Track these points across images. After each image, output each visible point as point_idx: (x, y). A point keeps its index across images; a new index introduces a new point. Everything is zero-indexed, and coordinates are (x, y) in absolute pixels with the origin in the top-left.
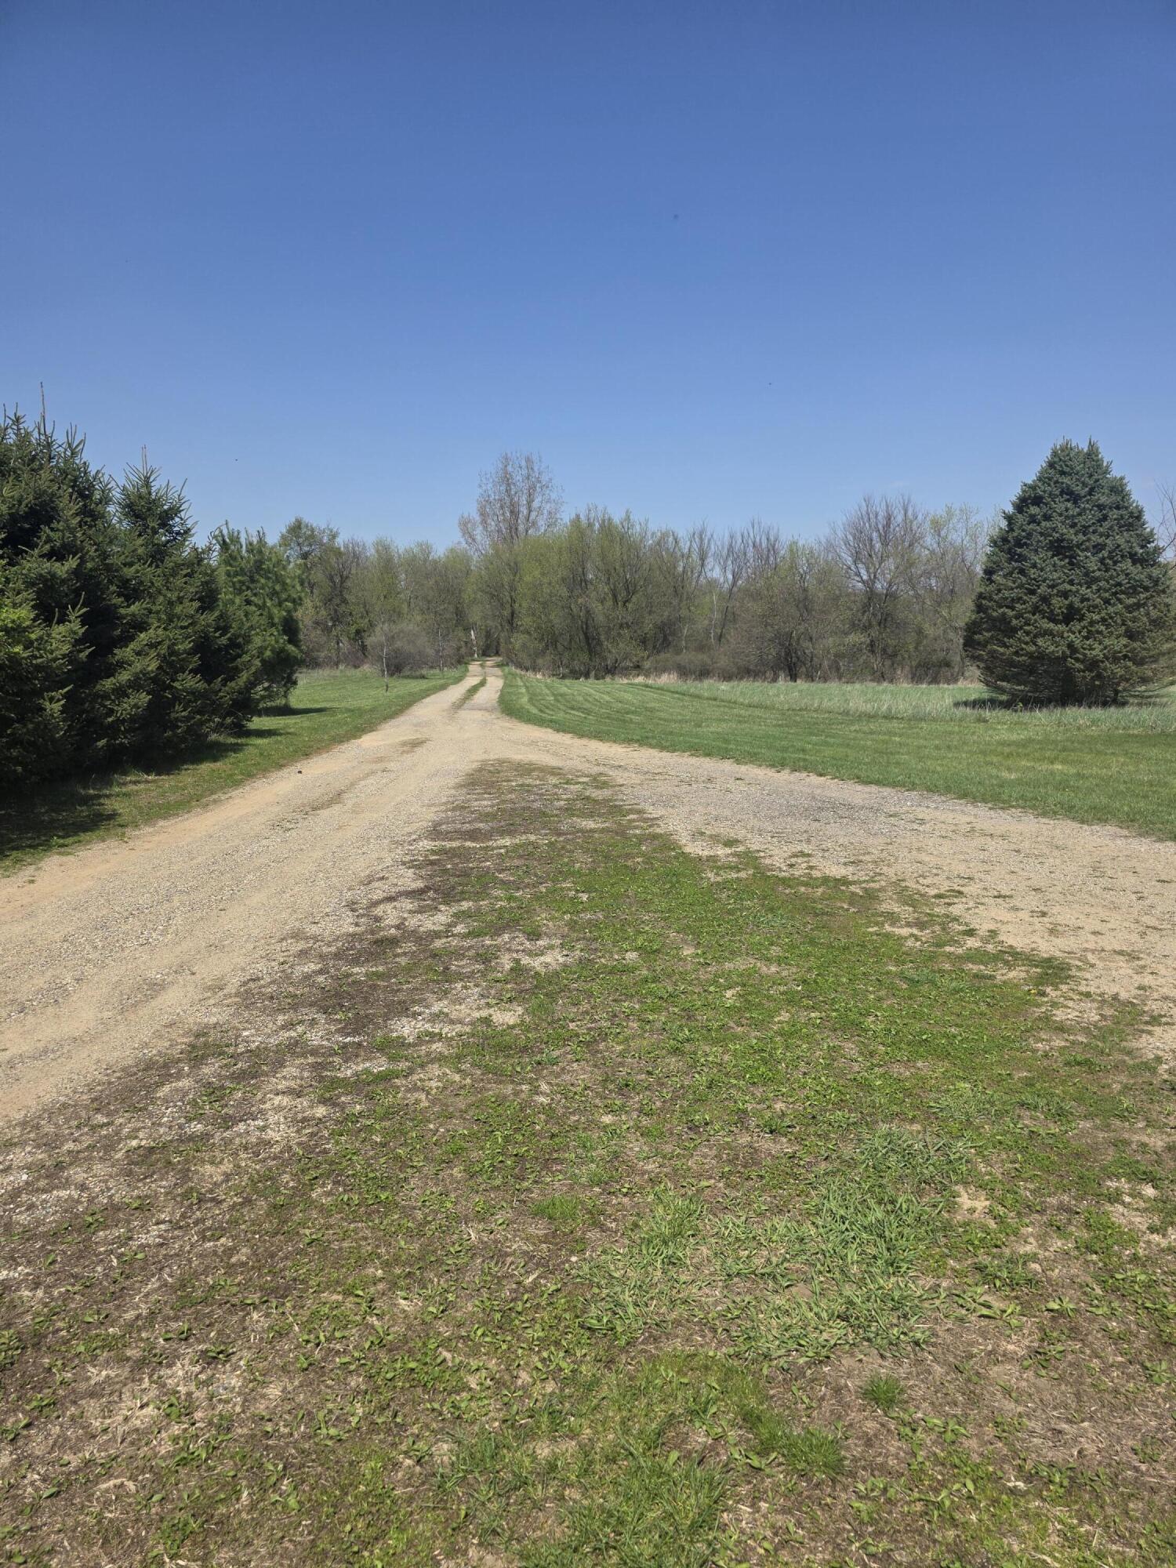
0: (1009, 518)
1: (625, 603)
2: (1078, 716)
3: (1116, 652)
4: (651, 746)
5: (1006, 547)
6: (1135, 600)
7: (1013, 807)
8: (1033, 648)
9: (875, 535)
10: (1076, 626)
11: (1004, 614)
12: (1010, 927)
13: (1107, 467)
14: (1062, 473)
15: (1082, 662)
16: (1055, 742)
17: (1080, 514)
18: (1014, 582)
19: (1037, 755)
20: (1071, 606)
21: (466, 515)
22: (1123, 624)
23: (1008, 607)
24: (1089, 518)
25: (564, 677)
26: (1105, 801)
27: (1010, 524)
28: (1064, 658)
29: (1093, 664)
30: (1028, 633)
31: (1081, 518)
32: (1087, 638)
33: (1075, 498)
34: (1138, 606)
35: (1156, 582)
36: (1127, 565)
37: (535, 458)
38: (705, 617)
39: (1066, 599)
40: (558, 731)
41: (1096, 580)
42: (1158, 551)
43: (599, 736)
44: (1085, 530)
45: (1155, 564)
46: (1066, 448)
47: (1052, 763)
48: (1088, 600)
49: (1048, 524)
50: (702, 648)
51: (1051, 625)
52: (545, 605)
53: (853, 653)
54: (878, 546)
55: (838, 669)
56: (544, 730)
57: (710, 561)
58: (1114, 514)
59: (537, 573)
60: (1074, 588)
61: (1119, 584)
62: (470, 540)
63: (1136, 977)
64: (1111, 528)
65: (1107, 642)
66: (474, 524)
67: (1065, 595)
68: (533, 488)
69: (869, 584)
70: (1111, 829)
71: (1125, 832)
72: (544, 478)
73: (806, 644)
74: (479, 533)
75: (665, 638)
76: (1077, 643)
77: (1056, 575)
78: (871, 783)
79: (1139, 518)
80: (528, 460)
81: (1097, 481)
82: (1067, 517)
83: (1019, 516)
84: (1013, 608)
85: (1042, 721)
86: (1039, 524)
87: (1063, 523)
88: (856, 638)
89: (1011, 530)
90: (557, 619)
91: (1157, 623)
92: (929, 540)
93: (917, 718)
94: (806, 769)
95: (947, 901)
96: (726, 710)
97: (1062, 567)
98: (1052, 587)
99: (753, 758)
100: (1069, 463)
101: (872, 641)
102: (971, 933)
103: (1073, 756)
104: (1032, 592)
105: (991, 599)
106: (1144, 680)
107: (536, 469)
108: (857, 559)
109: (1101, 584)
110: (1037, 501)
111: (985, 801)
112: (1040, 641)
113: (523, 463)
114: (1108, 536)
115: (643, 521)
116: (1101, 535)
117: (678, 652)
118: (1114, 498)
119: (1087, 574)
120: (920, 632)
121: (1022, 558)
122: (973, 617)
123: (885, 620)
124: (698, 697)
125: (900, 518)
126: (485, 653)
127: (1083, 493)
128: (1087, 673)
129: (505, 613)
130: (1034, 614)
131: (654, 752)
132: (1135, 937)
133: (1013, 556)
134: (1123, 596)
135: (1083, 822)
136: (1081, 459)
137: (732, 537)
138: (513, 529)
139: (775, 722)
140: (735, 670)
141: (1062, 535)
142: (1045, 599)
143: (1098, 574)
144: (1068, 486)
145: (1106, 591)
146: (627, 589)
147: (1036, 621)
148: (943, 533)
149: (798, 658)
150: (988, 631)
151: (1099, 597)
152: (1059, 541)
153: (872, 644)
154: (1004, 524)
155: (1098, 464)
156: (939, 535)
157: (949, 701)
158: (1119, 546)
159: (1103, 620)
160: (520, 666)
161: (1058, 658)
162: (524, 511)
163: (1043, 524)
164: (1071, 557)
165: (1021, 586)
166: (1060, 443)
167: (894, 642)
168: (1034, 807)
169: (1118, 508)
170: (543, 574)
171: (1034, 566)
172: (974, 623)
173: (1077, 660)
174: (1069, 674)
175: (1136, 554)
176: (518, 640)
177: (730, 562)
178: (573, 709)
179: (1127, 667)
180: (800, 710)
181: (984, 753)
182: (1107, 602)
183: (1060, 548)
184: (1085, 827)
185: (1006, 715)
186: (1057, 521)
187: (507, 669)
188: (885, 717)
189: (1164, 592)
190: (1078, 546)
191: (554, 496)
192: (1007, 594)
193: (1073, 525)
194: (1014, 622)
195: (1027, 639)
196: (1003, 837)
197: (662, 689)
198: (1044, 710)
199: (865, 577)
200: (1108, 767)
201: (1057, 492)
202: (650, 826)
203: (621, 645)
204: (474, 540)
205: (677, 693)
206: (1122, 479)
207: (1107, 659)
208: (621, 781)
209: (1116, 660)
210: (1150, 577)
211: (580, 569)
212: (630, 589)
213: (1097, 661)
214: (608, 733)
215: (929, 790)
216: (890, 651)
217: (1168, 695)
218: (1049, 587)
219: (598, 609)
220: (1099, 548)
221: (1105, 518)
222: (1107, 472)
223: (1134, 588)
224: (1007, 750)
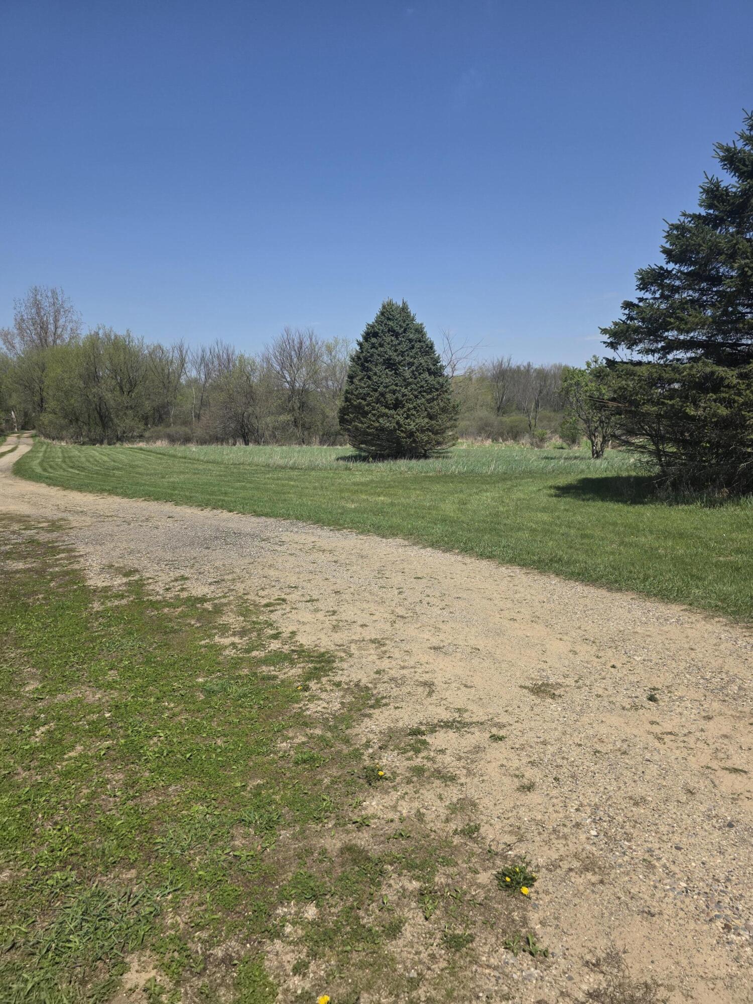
0: (360, 344)
1: (129, 392)
2: (402, 464)
3: (422, 427)
4: (117, 494)
5: (359, 362)
6: (431, 396)
7: (344, 528)
8: (377, 424)
9: (293, 353)
10: (401, 411)
11: (360, 403)
12: (307, 628)
13: (413, 317)
14: (389, 319)
15: (405, 432)
16: (385, 482)
17: (399, 344)
18: (365, 384)
19: (372, 491)
20: (397, 399)
21: (6, 329)
22: (426, 410)
23: (362, 399)
24: (404, 347)
25: (84, 444)
26: (399, 521)
27: (361, 348)
28: (395, 430)
29: (411, 434)
30: (374, 415)
31: (400, 347)
32: (406, 418)
33: (397, 335)
34: (433, 399)
35: (442, 386)
36: (426, 375)
37: (58, 291)
38: (188, 403)
39: (394, 394)
40: (49, 485)
41: (410, 384)
42: (442, 367)
43: (80, 488)
44: (402, 354)
45: (442, 375)
46: (390, 304)
47: (379, 496)
48: (406, 395)
49: (382, 349)
50: (185, 423)
51: (387, 410)
52: (66, 393)
53: (284, 427)
54: (295, 360)
55: (275, 437)
56: (38, 485)
57: (188, 366)
58: (418, 345)
59: (59, 371)
60: (398, 388)
61: (422, 386)
62: (10, 347)
63: (378, 662)
64: (416, 353)
65: (417, 421)
66: (13, 335)
67: (394, 392)
68: (57, 312)
69: (292, 383)
70: (399, 541)
71: (406, 543)
72: (67, 306)
73: (254, 421)
74: (17, 341)
75: (160, 417)
76: (402, 422)
77: (387, 380)
78: (262, 515)
79: (431, 348)
80: (53, 292)
81: (408, 325)
82: (392, 346)
83: (366, 343)
84: (365, 400)
85: (383, 469)
86: (377, 349)
87: (390, 349)
88: (285, 417)
89: (362, 352)
90: (76, 402)
91: (444, 410)
92: (325, 358)
93: (312, 468)
94: (222, 507)
95: (272, 608)
96: (190, 465)
97: (391, 375)
98: (386, 387)
99: (189, 501)
100: (392, 313)
101: (295, 419)
102: (276, 637)
103: (392, 491)
104: (376, 390)
105: (352, 394)
106: (439, 443)
107: (60, 299)
108: (283, 367)
109: (413, 386)
110: (375, 335)
111: (329, 525)
112: (381, 420)
113: (50, 294)
114: (415, 358)
115: (140, 337)
116: (411, 357)
117: (168, 426)
118: (417, 336)
119: (405, 380)
120: (323, 413)
121: (368, 370)
122: (343, 404)
123: (303, 405)
124: (174, 456)
125: (308, 343)
126: (24, 427)
127: (400, 332)
128: (408, 440)
129: (36, 399)
130: (377, 404)
131: (117, 499)
132: (387, 626)
133: (364, 369)
134: (424, 394)
135: (383, 537)
136: (398, 311)
137: (203, 351)
138: (43, 340)
139: (218, 473)
140: (207, 437)
141: (390, 356)
142: (382, 395)
143: (410, 380)
144: (392, 327)
145: (416, 390)
146: (130, 383)
147: (378, 408)
148: (333, 353)
149: (248, 429)
150: (352, 413)
151: (412, 394)
152: (389, 359)
153: (295, 422)
154: (358, 348)
155: (408, 315)
156: (331, 354)
157: (334, 457)
158: (421, 364)
159: (415, 408)
160: (47, 436)
161: (391, 430)
162: (51, 327)
163: (379, 349)
164: (396, 370)
165: (368, 387)
166: (386, 300)
167: (309, 420)
168: (358, 528)
169: (420, 341)
170: (64, 372)
171: (375, 374)
172: (344, 408)
173: (402, 431)
174: (398, 441)
175: (431, 369)
176: (46, 418)
177: (202, 367)
178: (72, 467)
179: (429, 436)
180: (239, 464)
181: (341, 491)
182: (416, 397)
183: (390, 364)
184: (384, 540)
185: (364, 466)
186: (387, 348)
187: (37, 439)
188: (291, 468)
189: (446, 391)
190: (399, 363)
191: (74, 318)
192: (361, 391)
193: (396, 351)
194: (366, 408)
195: (374, 419)
196: (331, 552)
197: (151, 452)
198: (386, 462)
199: (289, 379)
200: (409, 497)
201: (386, 330)
202: (70, 563)
203: (127, 421)
204: (14, 347)
205: (160, 454)
206: (421, 324)
207: (418, 431)
208: (74, 524)
209: (423, 431)
210: (438, 383)
211: (93, 369)
212: (133, 384)
213: (413, 432)
214: (87, 485)
215: (297, 518)
216: (307, 425)
217: (451, 452)
218: (384, 387)
219: (108, 396)
220: (410, 364)
221: (413, 347)
222: (413, 320)
223: (430, 388)
224: (356, 488)
